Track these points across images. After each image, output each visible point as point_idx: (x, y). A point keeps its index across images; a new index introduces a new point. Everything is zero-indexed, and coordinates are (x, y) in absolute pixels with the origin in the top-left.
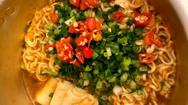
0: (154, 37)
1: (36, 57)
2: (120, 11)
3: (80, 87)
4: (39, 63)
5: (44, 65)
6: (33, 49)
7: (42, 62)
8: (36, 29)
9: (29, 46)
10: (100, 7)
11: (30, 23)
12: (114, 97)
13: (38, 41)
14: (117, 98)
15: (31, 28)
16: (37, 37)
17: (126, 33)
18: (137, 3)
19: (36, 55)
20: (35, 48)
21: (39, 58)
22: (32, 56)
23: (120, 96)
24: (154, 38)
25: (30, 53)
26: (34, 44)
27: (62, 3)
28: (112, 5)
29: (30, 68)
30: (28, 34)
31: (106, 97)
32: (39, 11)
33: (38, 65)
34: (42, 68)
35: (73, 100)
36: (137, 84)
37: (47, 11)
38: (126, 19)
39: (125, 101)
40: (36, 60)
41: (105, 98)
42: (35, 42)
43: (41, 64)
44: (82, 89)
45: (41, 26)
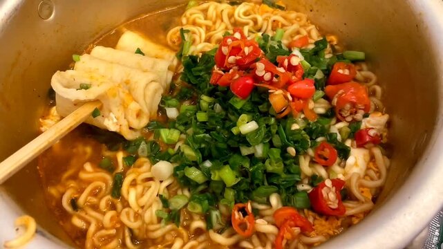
0: (293, 228)
1: (214, 23)
2: (338, 160)
3: (162, 102)
4: (204, 28)
5: (200, 37)
6: (231, 16)
7: (206, 33)
8: (270, 17)
9: (234, 10)
10: (338, 121)
11: (280, 7)
12: (146, 167)
13: (247, 24)
14: (145, 172)
15: (270, 9)
16: (255, 22)
17: (292, 171)
18: (362, 192)
19: (219, 22)
20: (232, 20)
21: (212, 29)
22: (217, 16)
23: (151, 179)
24: (291, 226)
25: (222, 11)
26: (239, 16)
27: (331, 55)
28: (348, 143)
29: (191, 15)
30: (258, 6)
31: (146, 154)
32: (307, 21)
33: (200, 26)
34: (194, 33)
35: (136, 82)
36: (180, 210)
37: (309, 33)
38: (322, 172)
39: (140, 188)
40: (209, 23)
41: (143, 152)
42: (244, 19)
43: (203, 31)
44: (159, 106)
45: (278, 25)
